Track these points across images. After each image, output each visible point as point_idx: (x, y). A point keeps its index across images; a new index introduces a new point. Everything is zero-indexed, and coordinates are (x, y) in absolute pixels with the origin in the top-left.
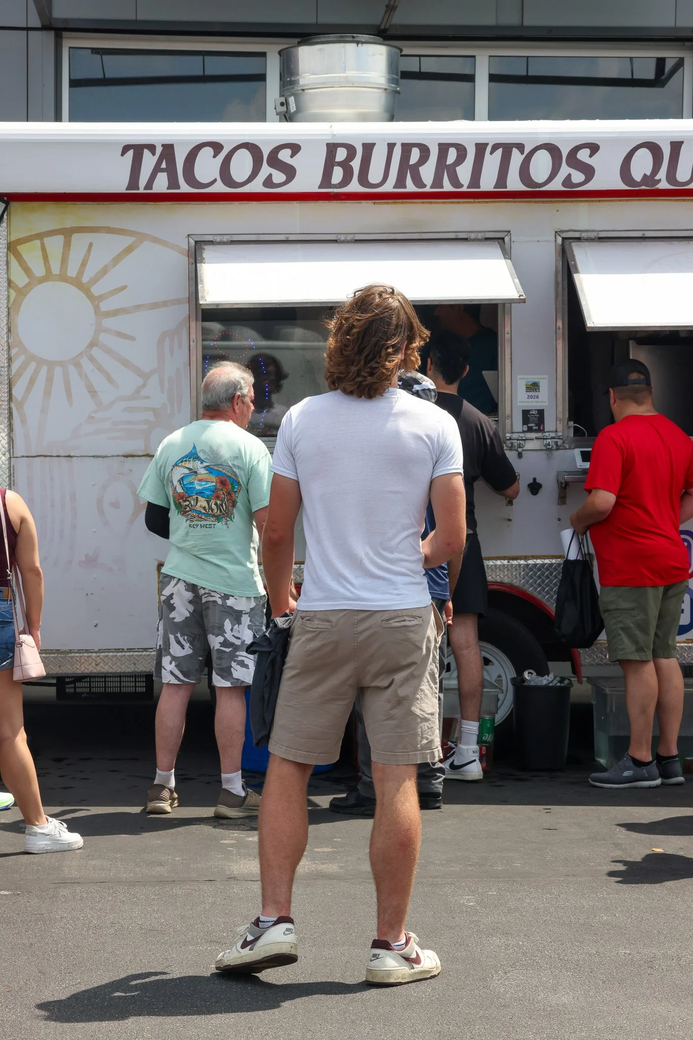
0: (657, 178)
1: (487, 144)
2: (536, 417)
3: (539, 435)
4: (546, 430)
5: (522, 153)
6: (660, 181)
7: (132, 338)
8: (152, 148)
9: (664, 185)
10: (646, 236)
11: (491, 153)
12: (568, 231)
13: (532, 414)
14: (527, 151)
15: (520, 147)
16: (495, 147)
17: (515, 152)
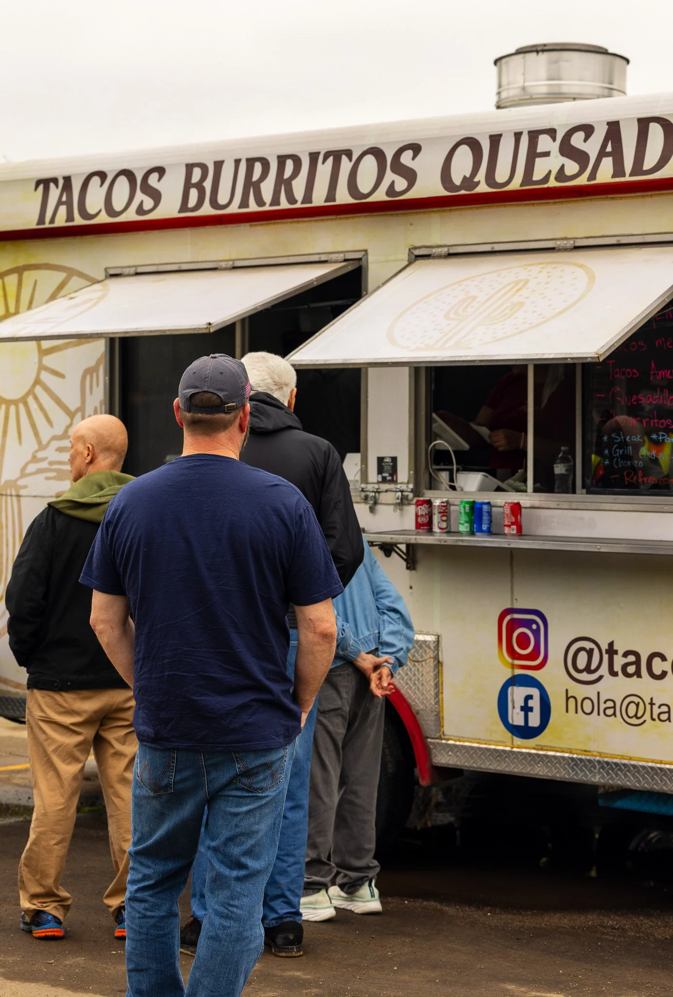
0: (476, 180)
1: (319, 153)
2: (389, 465)
3: (391, 486)
4: (399, 481)
5: (350, 160)
6: (479, 183)
7: (62, 376)
8: (55, 181)
9: (483, 188)
10: (494, 250)
11: (323, 163)
12: (420, 248)
13: (387, 462)
14: (355, 158)
15: (349, 153)
16: (327, 155)
17: (344, 159)
